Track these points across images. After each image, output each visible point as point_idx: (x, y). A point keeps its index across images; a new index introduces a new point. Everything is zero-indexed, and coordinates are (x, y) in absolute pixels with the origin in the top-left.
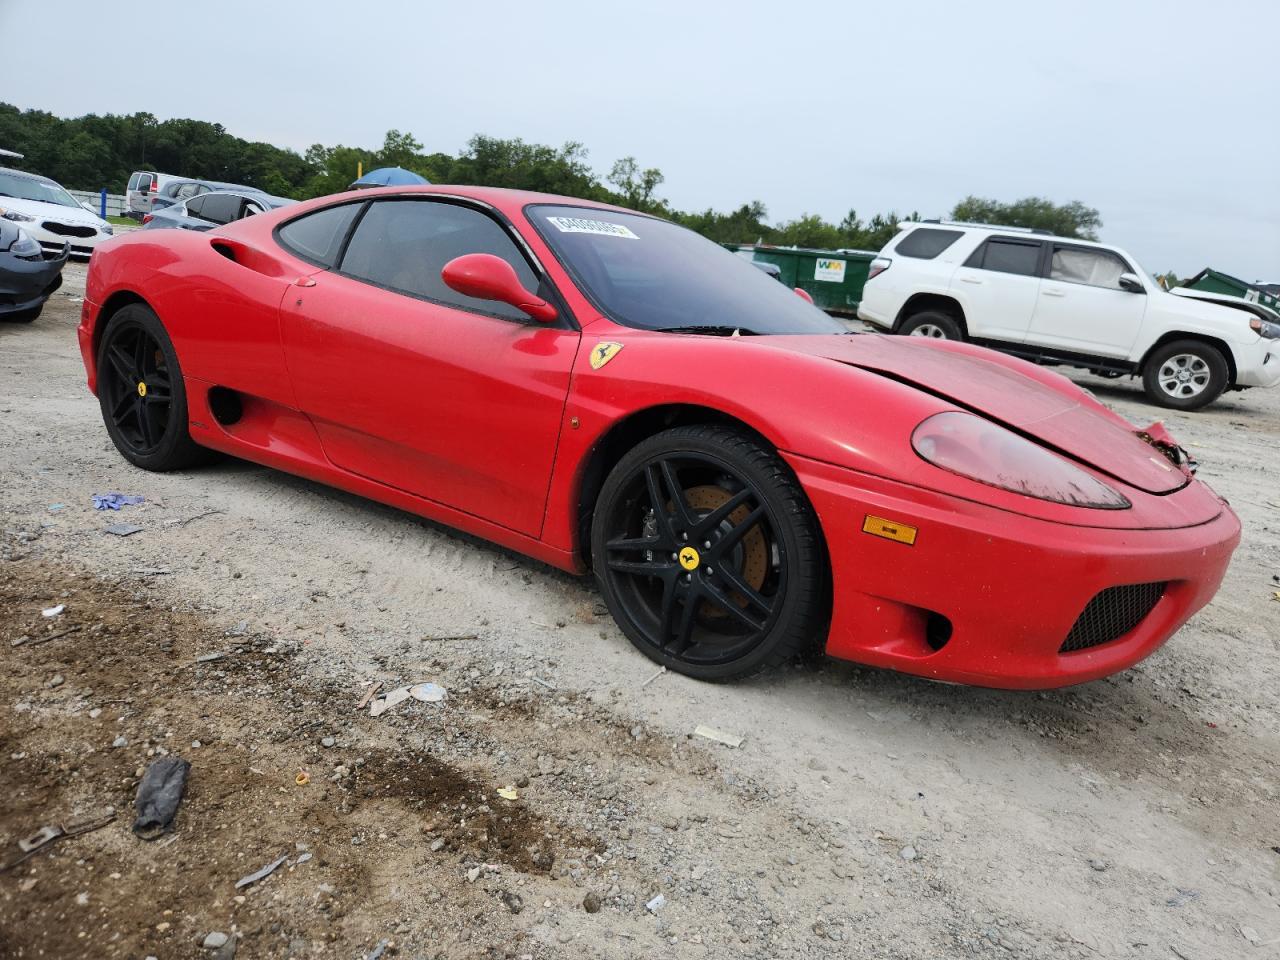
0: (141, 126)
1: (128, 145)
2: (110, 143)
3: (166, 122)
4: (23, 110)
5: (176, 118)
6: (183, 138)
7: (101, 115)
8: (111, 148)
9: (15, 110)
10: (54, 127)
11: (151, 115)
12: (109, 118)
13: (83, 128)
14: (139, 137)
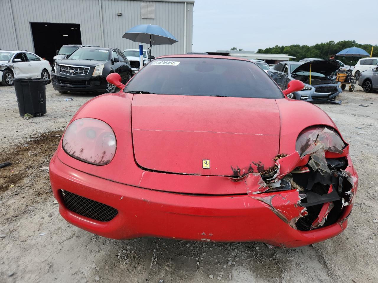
0: (330, 44)
1: (325, 51)
2: (320, 51)
3: (338, 43)
4: (301, 46)
5: (341, 41)
6: (341, 46)
7: (319, 43)
8: (320, 52)
9: (299, 46)
10: (307, 49)
11: (334, 41)
12: (322, 44)
13: (314, 48)
14: (329, 48)
